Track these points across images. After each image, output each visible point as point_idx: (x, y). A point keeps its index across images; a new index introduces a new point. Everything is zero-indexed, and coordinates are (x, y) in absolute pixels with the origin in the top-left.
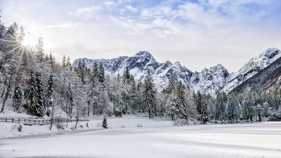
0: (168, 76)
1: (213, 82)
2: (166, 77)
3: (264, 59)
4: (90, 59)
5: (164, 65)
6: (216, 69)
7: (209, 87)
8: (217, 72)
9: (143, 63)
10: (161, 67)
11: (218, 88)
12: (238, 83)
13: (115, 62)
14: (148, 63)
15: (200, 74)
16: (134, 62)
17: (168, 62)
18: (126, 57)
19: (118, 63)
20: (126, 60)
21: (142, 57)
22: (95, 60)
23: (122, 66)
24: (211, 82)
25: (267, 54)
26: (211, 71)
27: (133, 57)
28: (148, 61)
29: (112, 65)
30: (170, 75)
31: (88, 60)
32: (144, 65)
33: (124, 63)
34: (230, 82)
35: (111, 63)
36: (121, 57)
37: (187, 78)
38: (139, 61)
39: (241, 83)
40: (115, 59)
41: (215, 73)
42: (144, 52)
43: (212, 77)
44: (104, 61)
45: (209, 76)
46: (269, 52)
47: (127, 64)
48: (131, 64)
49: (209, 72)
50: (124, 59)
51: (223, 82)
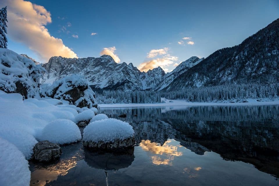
0: (123, 71)
1: (155, 78)
2: (122, 72)
3: (190, 63)
4: (64, 58)
5: (121, 65)
6: (157, 70)
7: (152, 82)
8: (158, 72)
9: (106, 63)
10: (119, 66)
11: (158, 82)
12: (174, 78)
13: (85, 61)
14: (109, 63)
15: (146, 74)
16: (99, 61)
17: (124, 63)
18: (93, 58)
19: (87, 62)
20: (93, 60)
21: (105, 58)
22: (68, 58)
23: (90, 64)
24: (153, 78)
25: (192, 60)
26: (154, 71)
27: (98, 58)
28: (110, 62)
29: (82, 63)
30: (125, 71)
31: (62, 58)
32: (107, 65)
33: (91, 62)
34: (168, 77)
35: (81, 62)
36: (89, 58)
37: (137, 75)
38: (103, 61)
39: (176, 77)
40: (84, 58)
41: (157, 72)
42: (107, 55)
43: (154, 75)
44: (76, 60)
45: (152, 74)
46: (193, 59)
47: (93, 63)
48: (97, 63)
49: (153, 72)
50: (91, 59)
51: (162, 78)
